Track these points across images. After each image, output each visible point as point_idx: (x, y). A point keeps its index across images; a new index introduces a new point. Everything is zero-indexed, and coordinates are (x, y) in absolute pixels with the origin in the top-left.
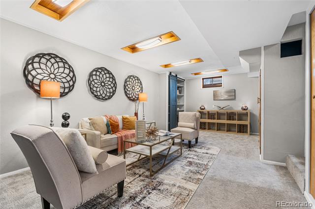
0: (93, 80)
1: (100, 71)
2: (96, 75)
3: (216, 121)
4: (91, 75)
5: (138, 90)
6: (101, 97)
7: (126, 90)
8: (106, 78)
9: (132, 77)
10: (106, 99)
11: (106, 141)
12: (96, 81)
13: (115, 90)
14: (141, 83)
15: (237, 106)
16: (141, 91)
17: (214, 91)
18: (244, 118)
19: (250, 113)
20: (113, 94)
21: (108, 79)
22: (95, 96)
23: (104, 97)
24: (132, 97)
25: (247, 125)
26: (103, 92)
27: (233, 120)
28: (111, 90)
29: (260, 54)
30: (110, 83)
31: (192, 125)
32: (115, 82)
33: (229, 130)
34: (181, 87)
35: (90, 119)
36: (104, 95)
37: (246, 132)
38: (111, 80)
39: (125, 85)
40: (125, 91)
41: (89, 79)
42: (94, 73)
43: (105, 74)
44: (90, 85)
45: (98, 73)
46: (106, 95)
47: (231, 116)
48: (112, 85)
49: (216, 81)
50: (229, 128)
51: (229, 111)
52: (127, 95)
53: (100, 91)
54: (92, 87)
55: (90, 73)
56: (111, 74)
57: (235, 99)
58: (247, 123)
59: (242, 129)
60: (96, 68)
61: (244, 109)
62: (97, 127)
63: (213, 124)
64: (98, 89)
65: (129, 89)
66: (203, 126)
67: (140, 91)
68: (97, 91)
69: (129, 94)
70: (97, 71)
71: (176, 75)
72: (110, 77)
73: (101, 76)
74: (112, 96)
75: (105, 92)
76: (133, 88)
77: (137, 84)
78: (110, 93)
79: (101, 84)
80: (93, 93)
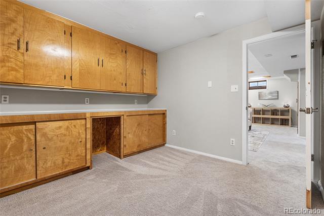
3: (261, 116)
15: (280, 105)
17: (259, 92)
18: (286, 113)
19: (291, 110)
25: (289, 119)
27: (276, 115)
29: (298, 73)
33: (272, 123)
37: (288, 125)
47: (274, 112)
49: (260, 84)
50: (273, 122)
51: (273, 108)
57: (278, 99)
58: (289, 117)
59: (284, 122)
61: (286, 107)
63: (259, 118)
66: (255, 120)
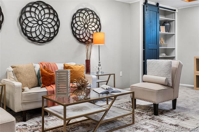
0: (27, 18)
1: (36, 6)
2: (30, 11)
4: (23, 12)
5: (93, 29)
6: (37, 39)
7: (74, 29)
8: (45, 14)
9: (83, 12)
10: (45, 42)
11: (30, 95)
12: (30, 19)
13: (58, 30)
14: (98, 19)
16: (98, 30)
20: (55, 35)
21: (47, 16)
22: (29, 38)
23: (42, 40)
24: (84, 38)
26: (41, 33)
28: (52, 30)
30: (50, 21)
31: (163, 79)
32: (58, 20)
34: (169, 22)
35: (13, 67)
36: (41, 37)
38: (52, 17)
39: (72, 22)
40: (73, 31)
41: (21, 17)
42: (28, 9)
43: (43, 9)
44: (21, 25)
45: (33, 9)
46: (44, 36)
48: (53, 23)
52: (75, 36)
53: (36, 31)
54: (24, 27)
55: (22, 10)
56: (52, 8)
60: (30, 3)
62: (21, 78)
64: (33, 30)
65: (79, 28)
67: (96, 30)
68: (31, 32)
69: (79, 35)
70: (31, 7)
71: (158, 4)
72: (50, 13)
73: (37, 12)
74: (53, 38)
75: (43, 33)
76: (86, 26)
77: (91, 20)
78: (50, 33)
79: (38, 23)
80: (26, 35)
